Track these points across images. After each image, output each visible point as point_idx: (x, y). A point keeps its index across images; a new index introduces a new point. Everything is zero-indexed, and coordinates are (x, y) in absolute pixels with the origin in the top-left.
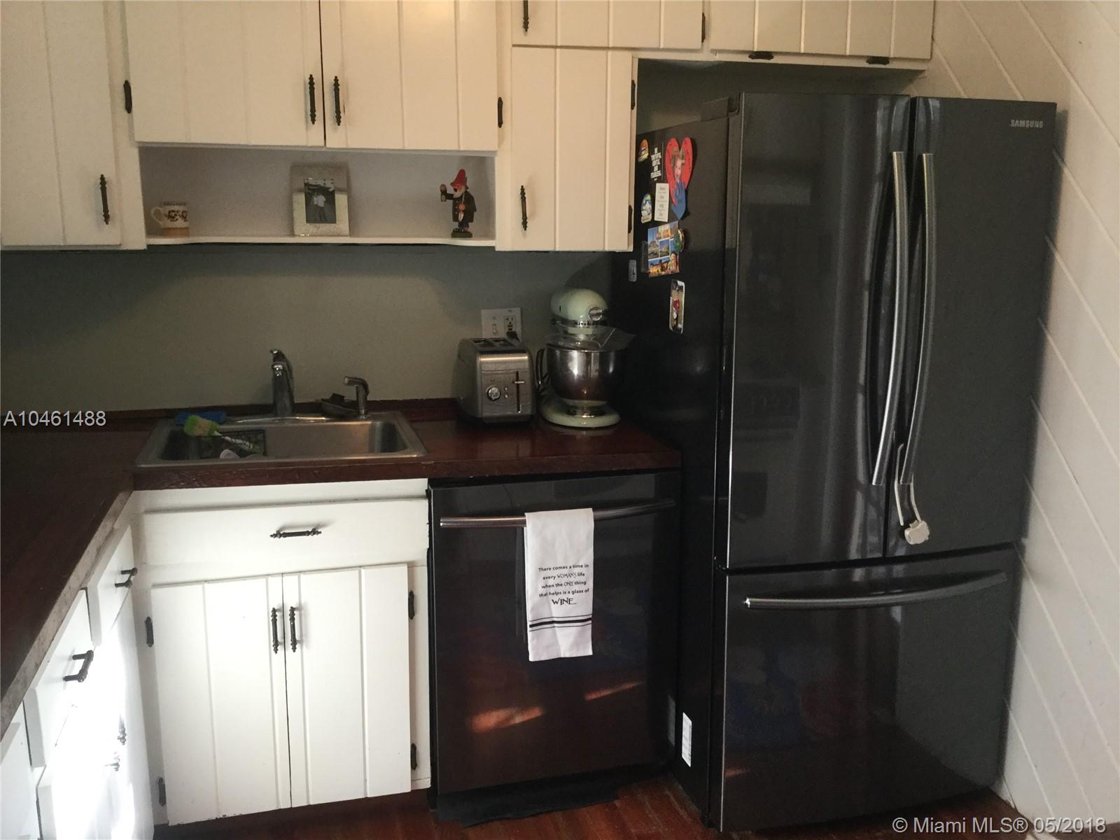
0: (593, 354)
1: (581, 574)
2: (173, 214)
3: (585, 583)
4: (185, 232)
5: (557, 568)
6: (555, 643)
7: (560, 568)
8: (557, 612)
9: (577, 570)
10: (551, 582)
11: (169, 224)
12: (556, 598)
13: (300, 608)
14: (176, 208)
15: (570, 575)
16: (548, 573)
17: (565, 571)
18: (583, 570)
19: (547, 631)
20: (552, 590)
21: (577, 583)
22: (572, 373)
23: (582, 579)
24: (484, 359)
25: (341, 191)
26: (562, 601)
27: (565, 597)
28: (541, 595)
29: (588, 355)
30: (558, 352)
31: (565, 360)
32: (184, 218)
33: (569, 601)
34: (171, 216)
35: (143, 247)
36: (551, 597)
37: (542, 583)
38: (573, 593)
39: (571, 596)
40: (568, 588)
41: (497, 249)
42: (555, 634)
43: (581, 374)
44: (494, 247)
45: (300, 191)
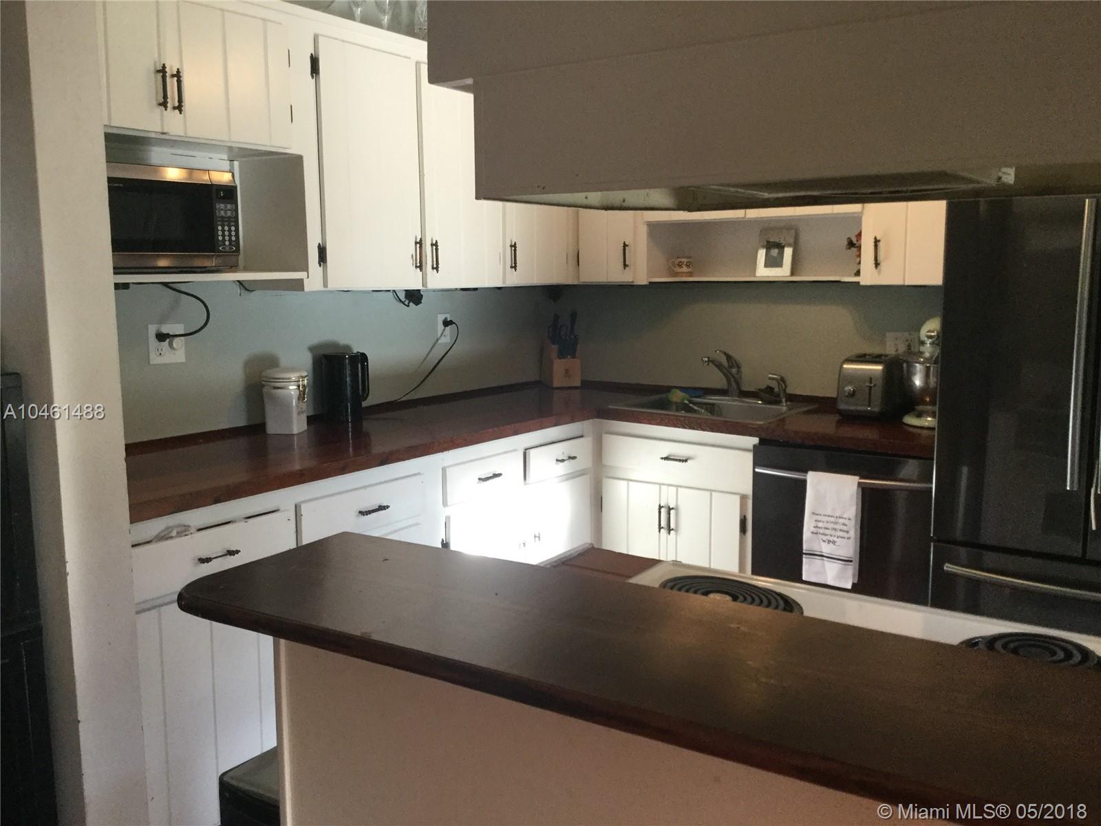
0: (932, 369)
1: (844, 524)
2: (680, 264)
3: (848, 532)
4: (690, 274)
5: (826, 516)
6: (824, 572)
7: (829, 516)
8: (826, 549)
9: (841, 521)
10: (820, 525)
11: (678, 270)
12: (825, 538)
13: (676, 509)
14: (683, 260)
15: (836, 523)
16: (819, 518)
17: (832, 519)
18: (846, 522)
19: (817, 562)
20: (821, 531)
21: (841, 530)
22: (915, 384)
23: (845, 528)
24: (845, 366)
25: (789, 245)
26: (829, 541)
27: (831, 539)
28: (812, 533)
29: (928, 369)
30: (905, 365)
31: (910, 374)
32: (688, 266)
33: (834, 542)
34: (680, 265)
35: (645, 282)
36: (821, 536)
37: (814, 524)
38: (838, 537)
39: (835, 539)
40: (833, 532)
41: (861, 284)
42: (823, 566)
43: (922, 385)
44: (859, 282)
45: (763, 247)
